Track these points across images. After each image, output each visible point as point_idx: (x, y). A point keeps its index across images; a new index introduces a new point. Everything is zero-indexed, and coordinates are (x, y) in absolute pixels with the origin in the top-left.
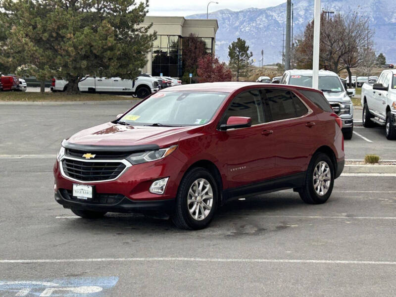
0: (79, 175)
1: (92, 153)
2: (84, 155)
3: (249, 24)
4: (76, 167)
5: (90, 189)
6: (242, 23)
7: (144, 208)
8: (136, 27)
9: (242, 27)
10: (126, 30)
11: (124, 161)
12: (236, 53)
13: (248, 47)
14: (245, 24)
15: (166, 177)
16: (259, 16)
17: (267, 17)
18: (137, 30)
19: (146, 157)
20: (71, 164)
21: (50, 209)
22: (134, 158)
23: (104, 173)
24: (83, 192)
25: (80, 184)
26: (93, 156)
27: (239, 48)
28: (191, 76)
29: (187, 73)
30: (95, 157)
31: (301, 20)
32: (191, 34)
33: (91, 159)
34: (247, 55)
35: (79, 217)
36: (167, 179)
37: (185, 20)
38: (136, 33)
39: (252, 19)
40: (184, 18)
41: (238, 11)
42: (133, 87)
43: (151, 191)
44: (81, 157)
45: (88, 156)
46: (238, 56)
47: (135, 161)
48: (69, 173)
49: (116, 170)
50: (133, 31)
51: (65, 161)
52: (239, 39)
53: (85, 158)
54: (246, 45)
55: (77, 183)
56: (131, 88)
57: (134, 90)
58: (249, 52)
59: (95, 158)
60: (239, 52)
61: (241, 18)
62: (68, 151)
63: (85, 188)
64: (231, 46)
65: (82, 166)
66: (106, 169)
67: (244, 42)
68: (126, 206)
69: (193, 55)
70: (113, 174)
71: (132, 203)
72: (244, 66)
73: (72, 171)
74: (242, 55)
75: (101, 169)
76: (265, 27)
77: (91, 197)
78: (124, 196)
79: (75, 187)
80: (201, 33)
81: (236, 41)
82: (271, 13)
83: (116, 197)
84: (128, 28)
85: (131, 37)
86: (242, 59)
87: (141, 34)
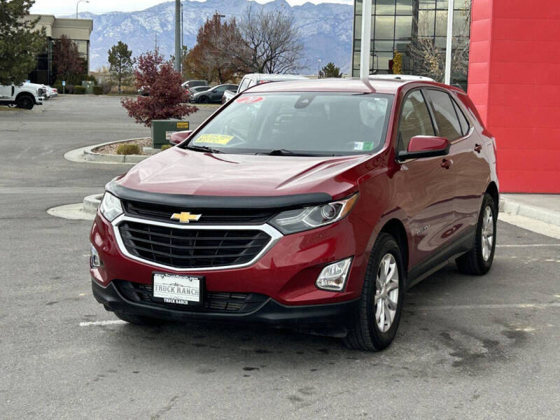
0: (166, 254)
1: (193, 211)
2: (175, 216)
3: (113, 29)
4: (154, 238)
5: (196, 284)
6: (105, 28)
7: (307, 319)
8: (19, 20)
9: (105, 32)
10: (7, 24)
11: (265, 228)
12: (117, 59)
13: (131, 52)
14: (108, 29)
15: (346, 258)
16: (123, 21)
17: (133, 21)
18: (21, 25)
19: (305, 219)
20: (144, 232)
21: (51, 304)
22: (284, 220)
23: (221, 251)
24: (179, 290)
25: (172, 273)
26: (197, 217)
27: (120, 53)
28: (64, 84)
29: (59, 81)
30: (201, 219)
31: (169, 26)
32: (63, 36)
33: (192, 222)
34: (130, 60)
35: (125, 322)
36: (347, 262)
37: (55, 19)
38: (20, 28)
39: (116, 24)
40: (54, 17)
41: (101, 14)
42: (12, 95)
43: (319, 285)
44: (168, 219)
45: (185, 217)
46: (120, 61)
47: (287, 227)
48: (138, 250)
49: (249, 245)
50: (16, 25)
51: (126, 226)
52: (120, 43)
53: (177, 221)
54: (129, 49)
55: (163, 272)
56: (10, 96)
57: (13, 98)
58: (132, 58)
59: (200, 222)
60: (121, 57)
61: (104, 22)
62: (130, 206)
63: (184, 281)
64: (111, 50)
65: (171, 237)
66: (226, 243)
67: (126, 46)
68: (271, 317)
69: (66, 60)
70: (242, 254)
71: (283, 310)
72: (126, 73)
73: (148, 246)
74: (124, 62)
75: (217, 243)
76: (130, 33)
77: (196, 298)
78: (269, 297)
79: (158, 279)
80: (73, 34)
81: (117, 45)
82: (136, 18)
83: (249, 298)
84: (10, 21)
85: (13, 33)
86: (124, 66)
87: (26, 30)
